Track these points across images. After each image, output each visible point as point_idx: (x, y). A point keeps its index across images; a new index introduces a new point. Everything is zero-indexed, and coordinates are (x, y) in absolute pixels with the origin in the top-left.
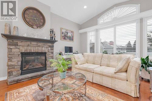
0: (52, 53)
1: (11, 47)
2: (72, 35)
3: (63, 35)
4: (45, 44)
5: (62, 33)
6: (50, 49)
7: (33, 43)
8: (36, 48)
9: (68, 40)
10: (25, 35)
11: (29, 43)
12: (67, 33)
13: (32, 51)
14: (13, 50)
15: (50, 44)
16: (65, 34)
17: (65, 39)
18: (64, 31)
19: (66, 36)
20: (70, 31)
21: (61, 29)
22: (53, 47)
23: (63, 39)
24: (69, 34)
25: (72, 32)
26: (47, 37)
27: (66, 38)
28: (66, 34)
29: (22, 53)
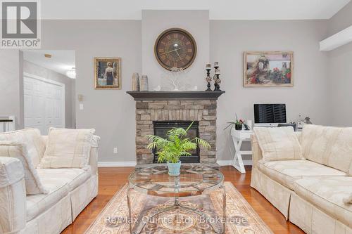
0: (213, 123)
1: (140, 112)
2: (285, 65)
3: (251, 71)
4: (196, 102)
5: (249, 66)
6: (206, 112)
7: (171, 102)
8: (178, 111)
9: (271, 83)
10: (158, 89)
11: (164, 103)
12: (266, 63)
13: (171, 119)
14: (143, 118)
15: (207, 102)
16: (257, 67)
17: (256, 81)
18: (253, 59)
19: (263, 73)
20: (277, 53)
21: (245, 55)
22: (214, 107)
23: (252, 82)
24: (275, 65)
25: (285, 55)
26: (199, 86)
27: (262, 78)
28: (261, 65)
29: (155, 123)
